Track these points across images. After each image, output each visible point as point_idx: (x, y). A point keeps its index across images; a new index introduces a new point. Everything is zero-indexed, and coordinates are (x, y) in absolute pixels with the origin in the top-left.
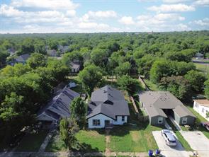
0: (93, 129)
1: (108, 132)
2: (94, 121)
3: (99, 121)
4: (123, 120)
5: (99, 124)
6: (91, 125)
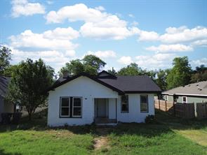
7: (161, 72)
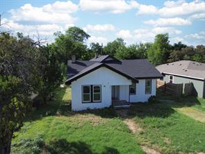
7: (142, 45)
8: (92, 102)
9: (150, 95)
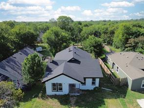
0: (52, 97)
1: (73, 100)
2: (54, 85)
3: (60, 85)
4: (93, 83)
5: (61, 89)
6: (49, 90)
8: (57, 91)
9: (95, 86)
